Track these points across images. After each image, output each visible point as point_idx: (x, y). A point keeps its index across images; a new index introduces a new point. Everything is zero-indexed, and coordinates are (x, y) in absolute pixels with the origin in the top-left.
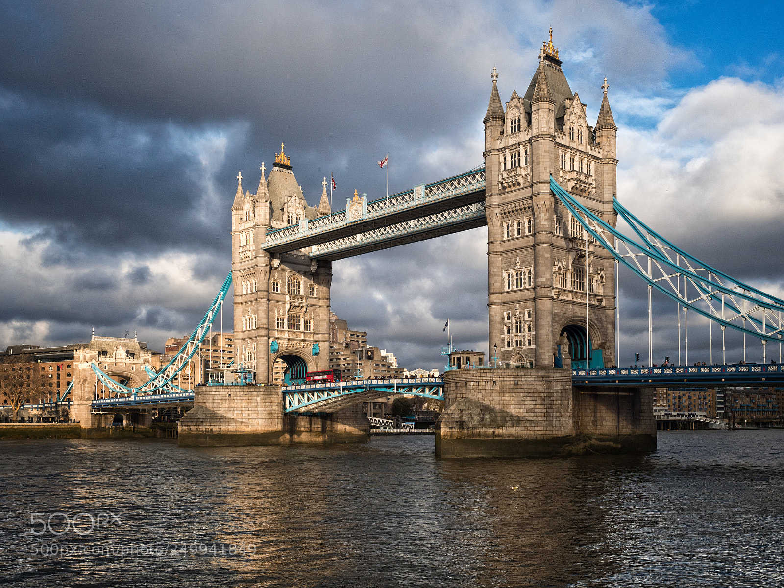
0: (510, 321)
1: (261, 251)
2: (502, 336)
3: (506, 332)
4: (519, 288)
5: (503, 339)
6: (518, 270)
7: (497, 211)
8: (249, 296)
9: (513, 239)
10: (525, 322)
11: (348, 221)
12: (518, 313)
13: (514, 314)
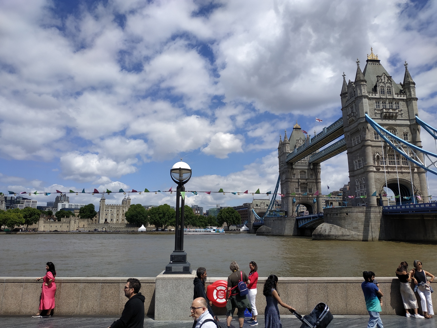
0: (358, 184)
1: (286, 163)
2: (356, 191)
3: (357, 189)
4: (360, 168)
5: (356, 193)
6: (359, 159)
7: (348, 134)
8: (284, 181)
9: (356, 145)
10: (363, 184)
11: (306, 147)
12: (360, 180)
13: (359, 180)
